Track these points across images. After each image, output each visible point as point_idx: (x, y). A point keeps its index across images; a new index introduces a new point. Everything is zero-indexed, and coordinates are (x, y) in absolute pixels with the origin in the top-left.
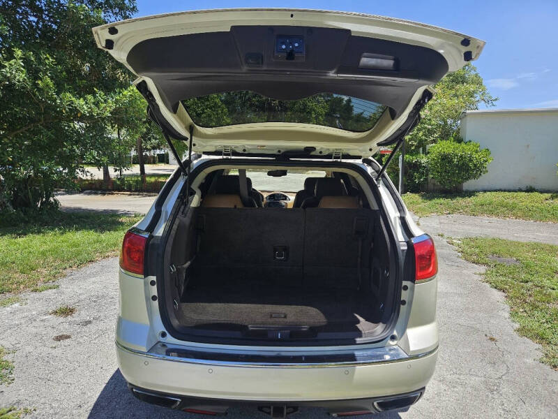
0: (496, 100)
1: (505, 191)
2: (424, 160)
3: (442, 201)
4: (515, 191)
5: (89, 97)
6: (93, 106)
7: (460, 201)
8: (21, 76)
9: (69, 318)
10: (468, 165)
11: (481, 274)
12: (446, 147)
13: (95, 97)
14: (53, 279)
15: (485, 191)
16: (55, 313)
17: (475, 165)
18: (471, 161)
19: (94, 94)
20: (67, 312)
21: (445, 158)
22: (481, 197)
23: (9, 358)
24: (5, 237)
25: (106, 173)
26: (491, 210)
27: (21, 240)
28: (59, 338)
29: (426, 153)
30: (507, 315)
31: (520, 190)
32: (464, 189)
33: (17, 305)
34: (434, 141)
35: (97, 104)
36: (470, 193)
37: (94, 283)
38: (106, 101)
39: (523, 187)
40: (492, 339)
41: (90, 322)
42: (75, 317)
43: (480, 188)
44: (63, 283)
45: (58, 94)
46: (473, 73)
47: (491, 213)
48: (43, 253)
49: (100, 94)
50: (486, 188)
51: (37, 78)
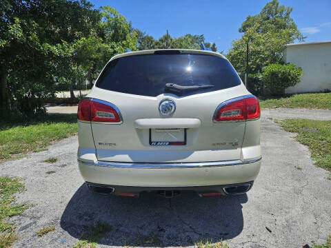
0: (305, 38)
1: (312, 93)
2: (260, 76)
3: (272, 100)
4: (318, 93)
5: (59, 45)
6: (61, 50)
7: (283, 100)
8: (20, 34)
9: (54, 163)
10: (288, 78)
11: (294, 138)
12: (274, 67)
13: (62, 45)
14: (44, 146)
15: (298, 93)
16: (46, 161)
17: (292, 78)
18: (289, 75)
19: (61, 43)
20: (53, 161)
21: (273, 74)
22: (296, 97)
23: (22, 182)
24: (17, 127)
25: (72, 94)
26: (303, 105)
27: (26, 128)
28: (49, 173)
29: (261, 72)
30: (309, 157)
31: (321, 92)
32: (286, 93)
33: (25, 158)
34: (266, 65)
35: (63, 49)
36: (289, 95)
37: (67, 147)
38: (68, 47)
39: (323, 90)
40: (299, 169)
41: (65, 165)
42: (58, 163)
43: (296, 92)
44: (50, 148)
45: (41, 44)
46: (290, 22)
47: (303, 106)
48: (39, 134)
49: (65, 43)
50: (299, 92)
51: (29, 35)
